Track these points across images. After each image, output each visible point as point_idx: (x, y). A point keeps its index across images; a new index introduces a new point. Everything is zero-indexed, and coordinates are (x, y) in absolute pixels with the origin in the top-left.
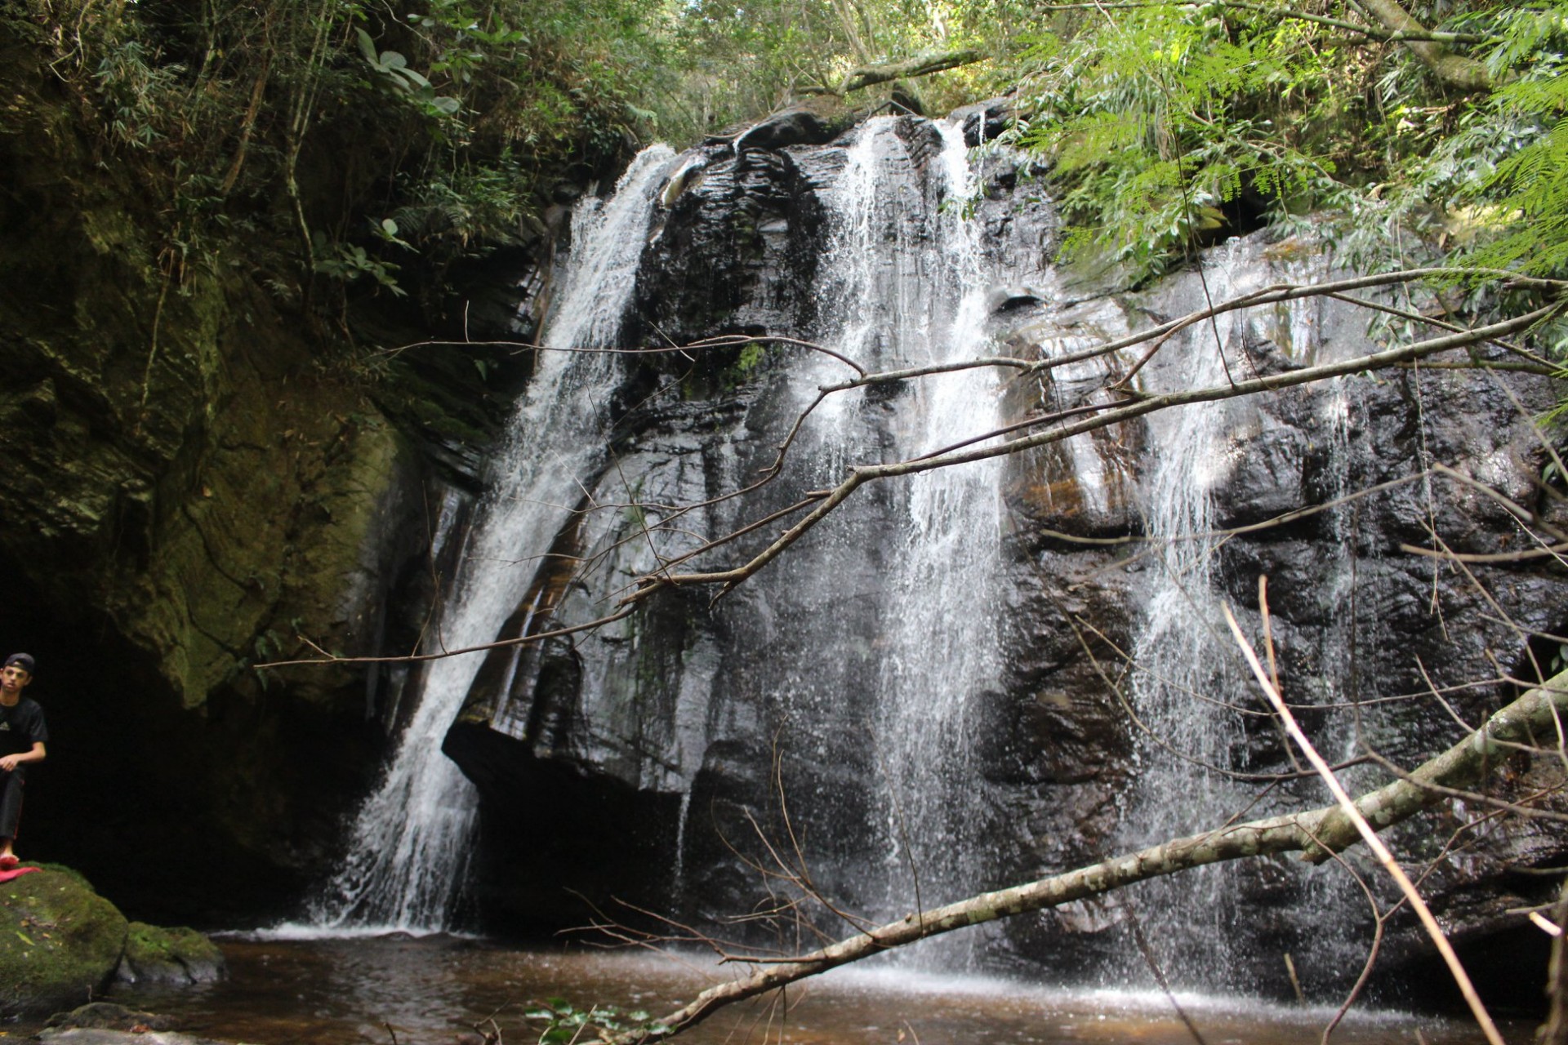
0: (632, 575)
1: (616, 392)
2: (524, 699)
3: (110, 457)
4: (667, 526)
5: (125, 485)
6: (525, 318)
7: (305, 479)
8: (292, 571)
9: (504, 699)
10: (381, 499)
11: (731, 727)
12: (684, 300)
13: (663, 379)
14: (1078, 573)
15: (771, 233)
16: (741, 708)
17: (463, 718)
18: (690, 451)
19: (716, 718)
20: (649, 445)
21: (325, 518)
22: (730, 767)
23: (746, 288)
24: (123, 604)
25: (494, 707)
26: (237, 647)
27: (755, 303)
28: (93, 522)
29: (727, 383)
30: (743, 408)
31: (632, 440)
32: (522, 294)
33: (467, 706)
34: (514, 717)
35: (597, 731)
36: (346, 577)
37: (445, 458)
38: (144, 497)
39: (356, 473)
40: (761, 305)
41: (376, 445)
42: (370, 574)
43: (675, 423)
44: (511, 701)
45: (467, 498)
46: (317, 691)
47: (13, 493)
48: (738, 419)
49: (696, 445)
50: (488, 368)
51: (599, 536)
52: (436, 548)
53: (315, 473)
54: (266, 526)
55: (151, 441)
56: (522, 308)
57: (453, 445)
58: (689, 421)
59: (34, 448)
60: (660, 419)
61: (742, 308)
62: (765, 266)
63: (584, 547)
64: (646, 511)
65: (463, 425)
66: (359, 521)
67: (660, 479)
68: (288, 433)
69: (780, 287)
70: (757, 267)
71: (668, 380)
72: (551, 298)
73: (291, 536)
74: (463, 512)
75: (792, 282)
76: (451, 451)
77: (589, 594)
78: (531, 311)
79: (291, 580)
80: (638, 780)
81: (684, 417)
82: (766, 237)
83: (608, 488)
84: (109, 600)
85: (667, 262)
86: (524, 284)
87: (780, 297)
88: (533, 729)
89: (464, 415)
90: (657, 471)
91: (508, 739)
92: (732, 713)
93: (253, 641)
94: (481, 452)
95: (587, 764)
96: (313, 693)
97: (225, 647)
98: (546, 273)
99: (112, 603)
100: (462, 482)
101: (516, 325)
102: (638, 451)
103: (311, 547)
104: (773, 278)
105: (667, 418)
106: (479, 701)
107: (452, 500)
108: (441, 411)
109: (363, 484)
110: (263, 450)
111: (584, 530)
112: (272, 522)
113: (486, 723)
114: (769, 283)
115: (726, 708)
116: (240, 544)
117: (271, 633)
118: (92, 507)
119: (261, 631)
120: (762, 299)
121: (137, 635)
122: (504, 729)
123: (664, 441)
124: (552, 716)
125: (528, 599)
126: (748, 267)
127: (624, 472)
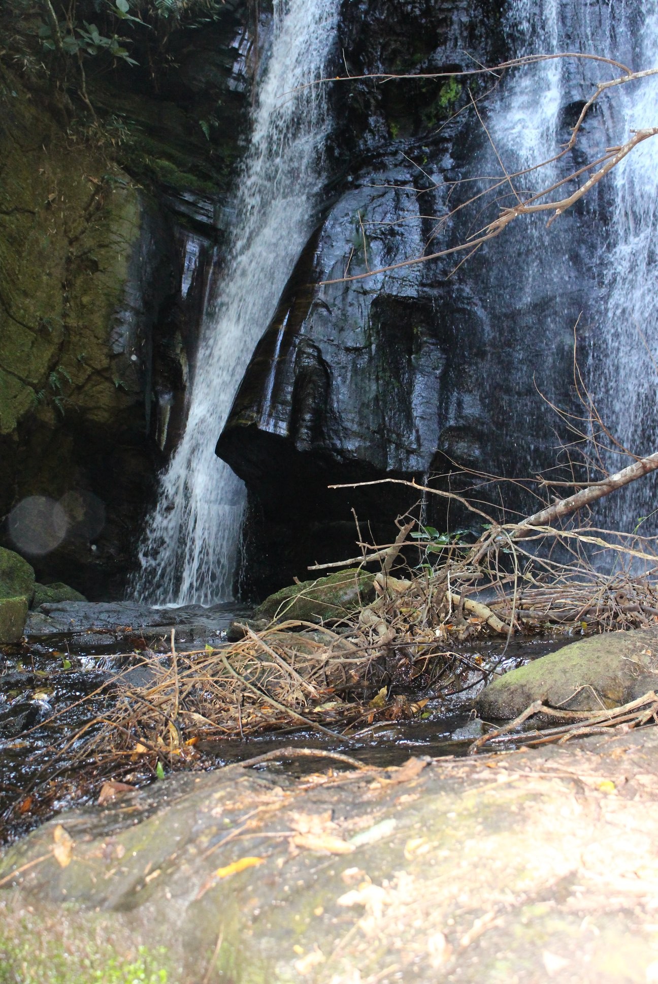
0: (365, 293)
1: (328, 137)
2: (284, 403)
4: (390, 251)
6: (239, 77)
7: (71, 235)
8: (73, 315)
9: (267, 404)
10: (137, 246)
11: (459, 416)
12: (384, 47)
13: (372, 120)
16: (467, 399)
17: (234, 423)
18: (404, 183)
19: (447, 409)
20: (365, 181)
21: (94, 266)
22: (461, 447)
23: (439, 31)
25: (259, 412)
26: (35, 381)
27: (450, 44)
29: (429, 118)
30: (447, 140)
31: (350, 178)
32: (235, 55)
33: (234, 413)
34: (278, 419)
35: (348, 425)
36: (118, 316)
37: (183, 209)
39: (114, 227)
40: (456, 45)
41: (127, 201)
42: (137, 313)
43: (389, 161)
44: (273, 406)
45: (206, 243)
46: (106, 415)
48: (446, 150)
49: (408, 177)
50: (211, 127)
51: (332, 263)
52: (185, 287)
53: (80, 229)
54: (45, 278)
56: (236, 67)
57: (188, 197)
58: (401, 156)
60: (373, 157)
61: (439, 49)
62: (457, 8)
63: (322, 272)
64: (370, 238)
65: (194, 178)
66: (121, 268)
67: (380, 210)
68: (51, 197)
69: (471, 27)
70: (449, 10)
71: (377, 121)
72: (261, 54)
73: (67, 285)
74: (204, 254)
75: (482, 21)
76: (187, 202)
77: (330, 312)
78: (244, 70)
79: (72, 322)
80: (386, 464)
81: (395, 154)
83: (336, 219)
85: (366, 13)
86: (236, 45)
87: (472, 36)
88: (293, 428)
89: (194, 170)
90: (376, 203)
91: (274, 437)
92: (460, 404)
93: (48, 376)
94: (213, 202)
95: (341, 452)
96: (101, 416)
97: (25, 382)
98: (254, 33)
100: (202, 230)
101: (232, 84)
102: (358, 187)
103: (85, 292)
104: (465, 19)
105: (379, 155)
106: (246, 408)
107: (192, 247)
108: (174, 166)
109: (121, 236)
110: (33, 213)
111: (319, 258)
112: (49, 275)
113: (255, 425)
114: (461, 24)
115: (454, 399)
116: (26, 294)
117: (60, 368)
119: (52, 368)
120: (456, 39)
122: (271, 429)
123: (380, 176)
124: (308, 417)
125: (277, 320)
126: (442, 10)
127: (348, 205)
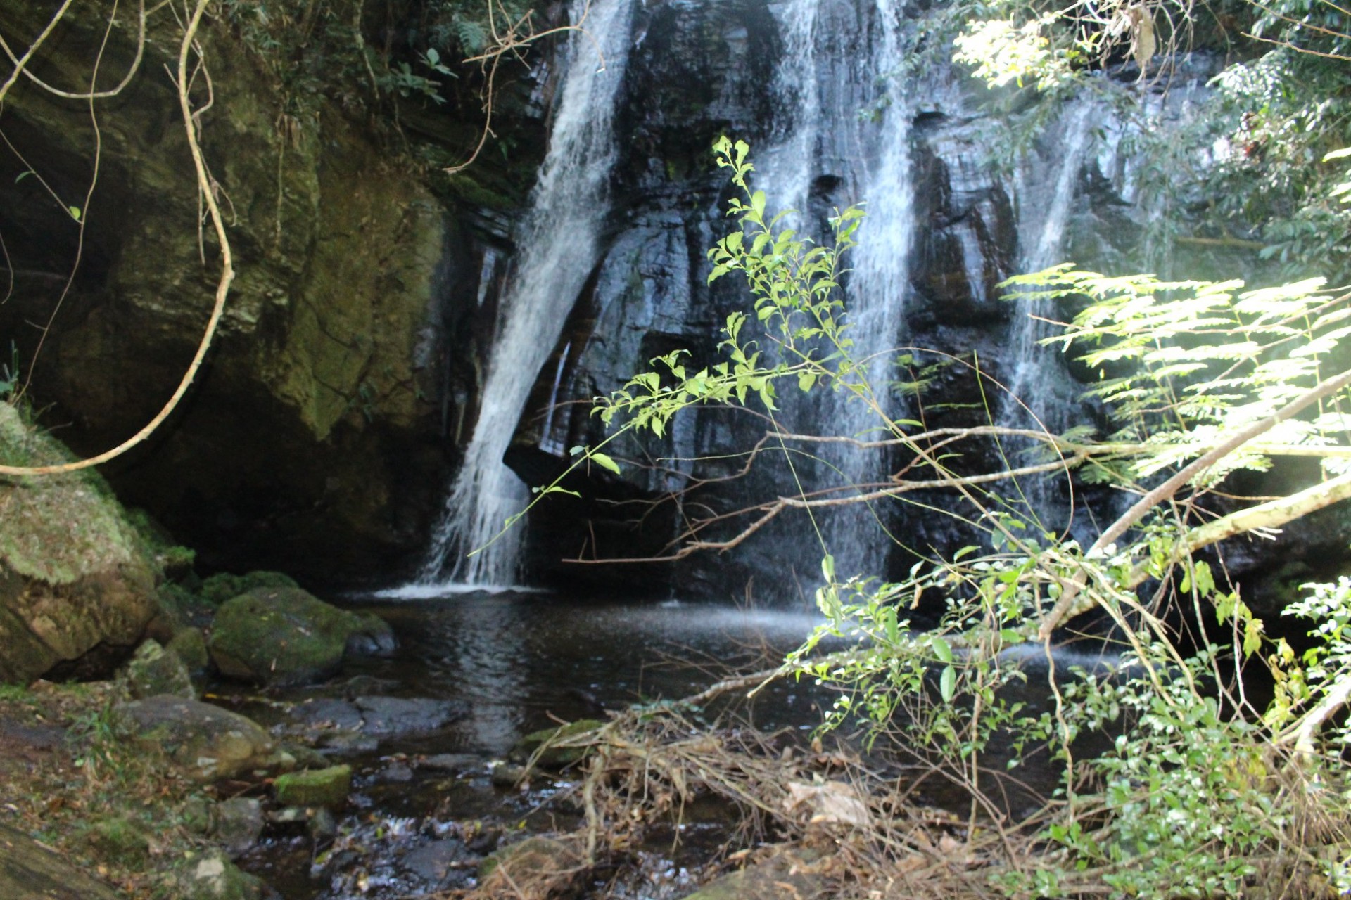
0: (637, 329)
1: (611, 169)
2: (562, 427)
3: (258, 275)
4: (660, 290)
5: (270, 294)
6: (536, 104)
7: (381, 256)
8: (381, 331)
9: (547, 429)
10: (439, 267)
11: (713, 441)
12: (665, 97)
13: (651, 161)
14: (962, 344)
15: (733, 40)
16: (721, 430)
17: (518, 441)
18: (676, 226)
19: (702, 437)
20: (642, 221)
21: (401, 287)
22: (713, 472)
23: (714, 87)
24: (273, 375)
25: (541, 433)
26: (347, 392)
27: (723, 100)
28: (251, 324)
29: (702, 162)
30: (715, 190)
31: (630, 213)
32: (533, 83)
33: (519, 432)
36: (421, 333)
37: (481, 224)
38: (284, 301)
39: (419, 250)
40: (727, 101)
41: (432, 225)
42: (436, 328)
43: (663, 202)
44: (553, 429)
45: (501, 255)
46: (406, 420)
47: (197, 308)
48: (713, 199)
49: (679, 220)
50: (510, 148)
51: (610, 300)
52: (481, 297)
53: (389, 251)
54: (357, 297)
55: (284, 260)
56: (534, 96)
57: (486, 213)
58: (674, 200)
59: (206, 275)
60: (651, 197)
61: (713, 104)
62: (730, 68)
63: (599, 309)
64: (643, 276)
65: (492, 194)
66: (424, 289)
67: (653, 250)
68: (364, 220)
69: (742, 86)
70: (723, 69)
71: (655, 163)
72: (557, 83)
73: (376, 302)
74: (499, 267)
75: (751, 81)
76: (486, 218)
77: (605, 346)
78: (542, 97)
79: (380, 337)
80: (647, 485)
81: (669, 196)
82: (730, 43)
83: (614, 258)
84: (264, 373)
85: (651, 63)
86: (533, 75)
87: (742, 94)
89: (492, 186)
90: (651, 243)
91: (552, 457)
92: (714, 435)
93: (357, 385)
94: (509, 217)
96: (403, 422)
97: (338, 392)
98: (551, 63)
99: (265, 374)
100: (497, 242)
101: (529, 110)
102: (635, 226)
103: (391, 311)
104: (737, 78)
105: (656, 196)
106: (529, 429)
107: (490, 257)
108: (474, 183)
109: (425, 258)
110: (348, 236)
111: (598, 294)
112: (362, 293)
113: (536, 446)
114: (733, 82)
115: (709, 429)
116: (340, 312)
117: (369, 379)
118: (250, 313)
119: (362, 378)
120: (728, 97)
121: (284, 396)
122: (549, 450)
123: (655, 217)
124: (582, 437)
125: (559, 349)
126: (717, 69)
127: (626, 245)
